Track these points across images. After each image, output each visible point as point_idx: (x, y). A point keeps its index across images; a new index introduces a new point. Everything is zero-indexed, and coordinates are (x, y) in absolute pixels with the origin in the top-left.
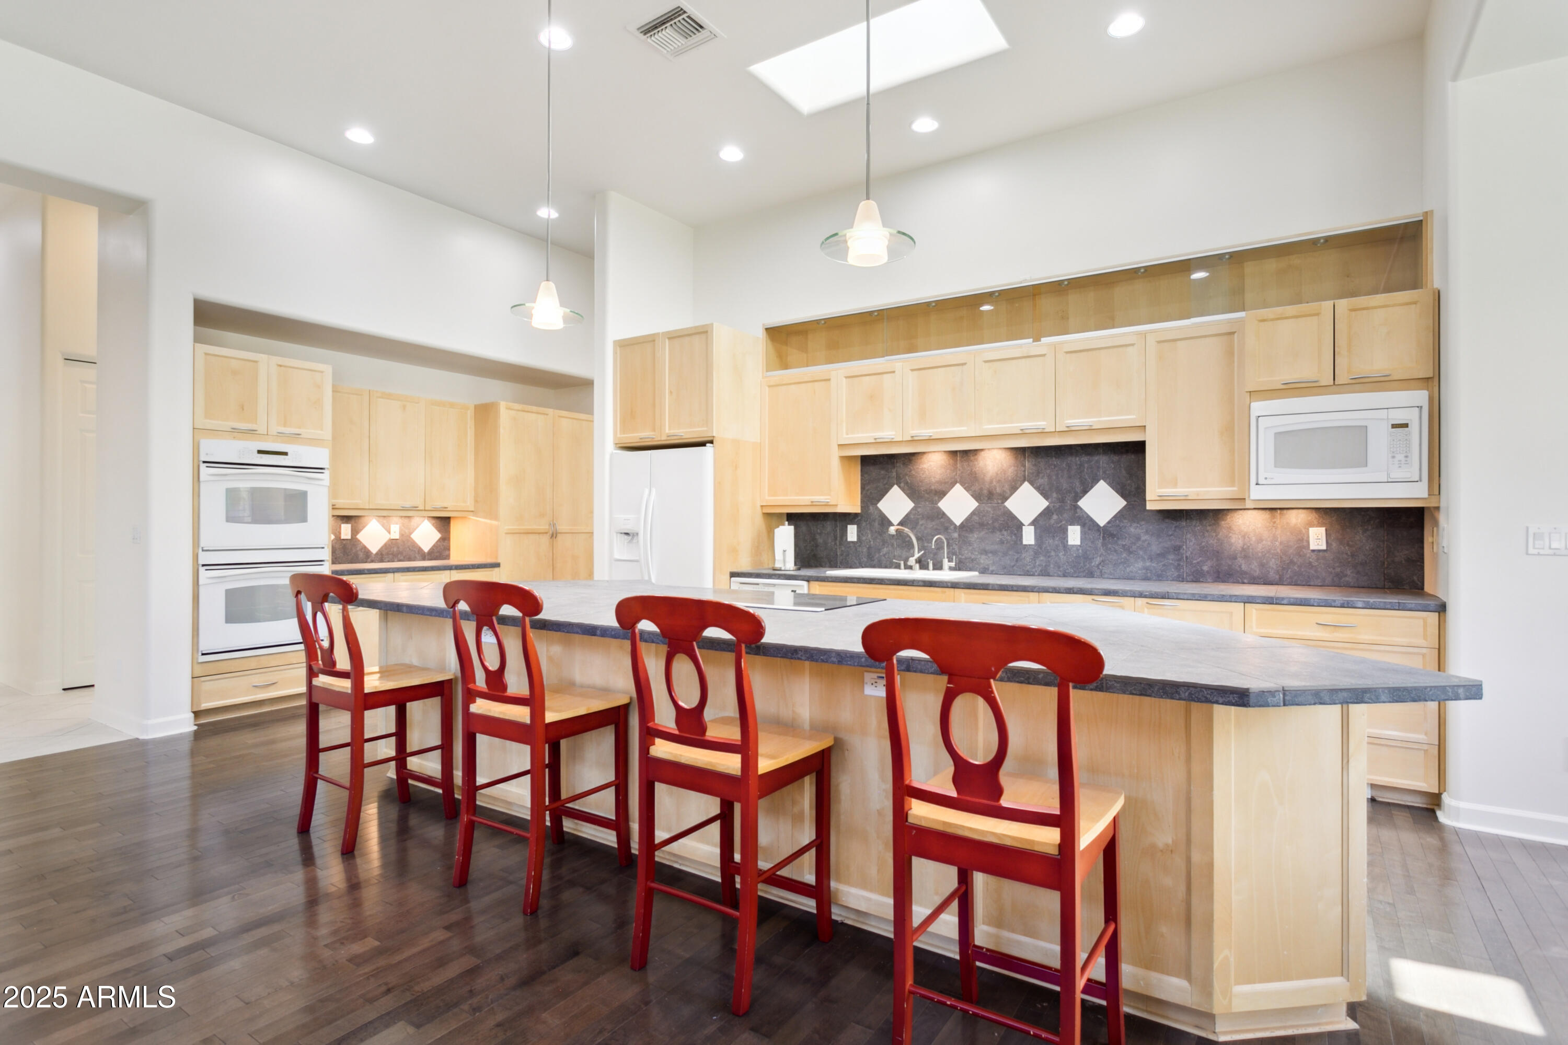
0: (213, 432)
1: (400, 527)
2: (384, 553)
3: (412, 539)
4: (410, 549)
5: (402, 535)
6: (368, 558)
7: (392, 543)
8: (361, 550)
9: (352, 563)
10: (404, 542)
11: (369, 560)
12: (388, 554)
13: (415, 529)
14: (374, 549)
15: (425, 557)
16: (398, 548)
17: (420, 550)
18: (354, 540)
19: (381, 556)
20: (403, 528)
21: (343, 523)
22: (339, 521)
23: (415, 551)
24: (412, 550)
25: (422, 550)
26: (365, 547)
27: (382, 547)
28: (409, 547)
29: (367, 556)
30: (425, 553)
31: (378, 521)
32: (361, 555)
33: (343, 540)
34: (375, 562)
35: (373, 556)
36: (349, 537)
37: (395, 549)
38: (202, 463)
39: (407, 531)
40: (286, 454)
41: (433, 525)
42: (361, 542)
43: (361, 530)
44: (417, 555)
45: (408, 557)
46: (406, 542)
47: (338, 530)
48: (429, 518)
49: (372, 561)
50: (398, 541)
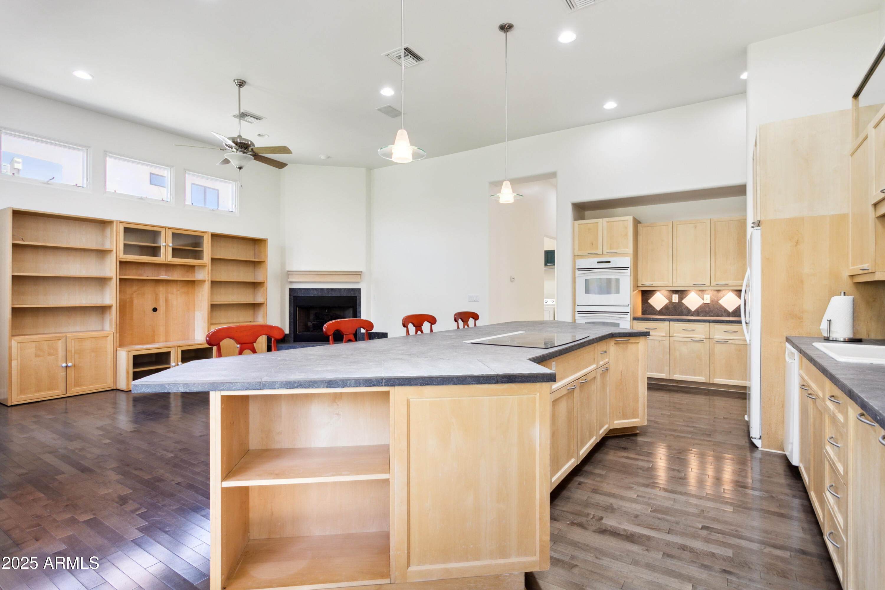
0: (581, 256)
1: (710, 297)
2: (700, 311)
3: (720, 304)
4: (718, 310)
5: (712, 301)
6: (689, 313)
7: (705, 306)
8: (685, 308)
9: (679, 316)
10: (713, 305)
11: (690, 314)
12: (702, 312)
13: (722, 298)
14: (693, 308)
15: (730, 315)
16: (709, 308)
17: (726, 311)
18: (680, 303)
19: (698, 312)
20: (712, 297)
21: (674, 294)
22: (671, 293)
23: (722, 311)
24: (720, 310)
25: (727, 310)
26: (687, 307)
27: (698, 308)
28: (717, 309)
29: (689, 312)
30: (730, 312)
31: (696, 293)
32: (685, 311)
33: (674, 303)
34: (694, 316)
35: (692, 312)
36: (677, 301)
37: (707, 309)
38: (576, 269)
39: (715, 299)
40: (609, 262)
41: (736, 295)
42: (684, 305)
43: (685, 298)
44: (723, 314)
45: (716, 314)
46: (715, 305)
47: (671, 298)
48: (732, 291)
49: (692, 315)
50: (709, 304)
